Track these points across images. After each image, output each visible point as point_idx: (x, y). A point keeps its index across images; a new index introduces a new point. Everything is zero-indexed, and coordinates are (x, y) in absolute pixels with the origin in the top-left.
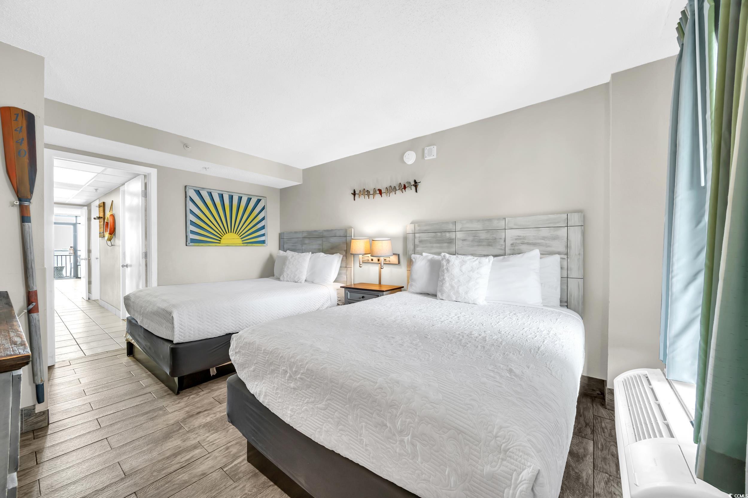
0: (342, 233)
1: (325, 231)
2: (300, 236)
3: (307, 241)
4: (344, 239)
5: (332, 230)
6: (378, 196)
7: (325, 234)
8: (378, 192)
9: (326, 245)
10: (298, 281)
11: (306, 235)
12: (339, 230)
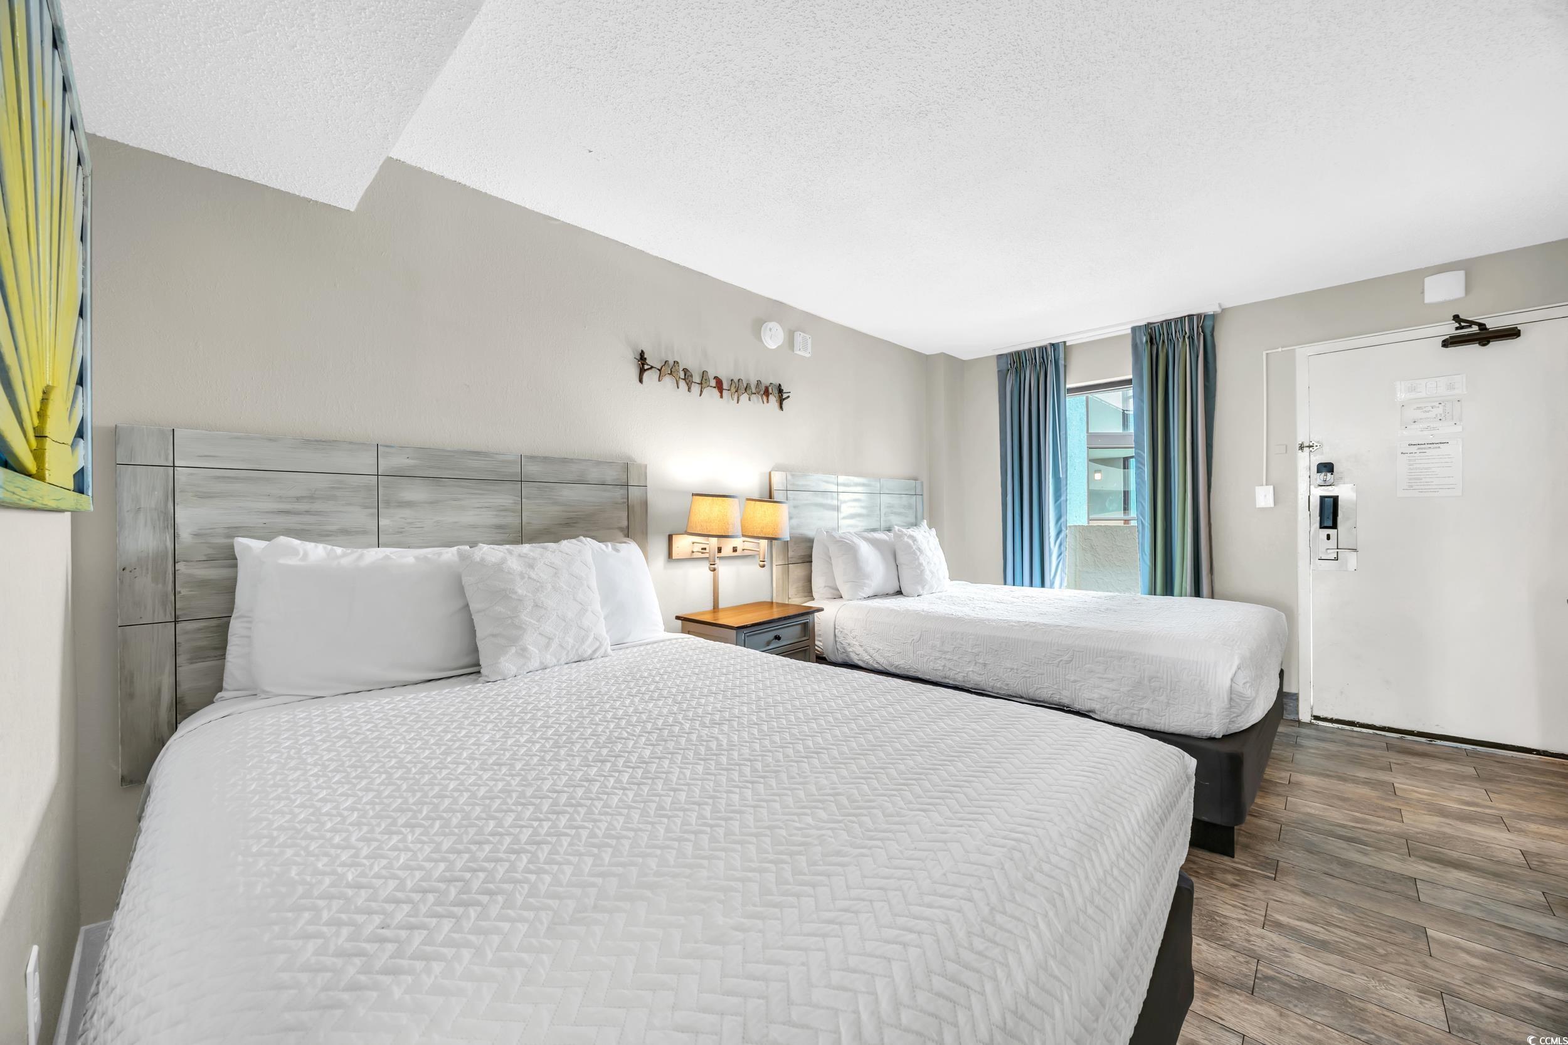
0: (611, 475)
1: (532, 458)
2: (365, 462)
3: (416, 492)
4: (619, 493)
5: (564, 461)
6: (711, 393)
7: (531, 469)
8: (713, 383)
9: (537, 511)
10: (595, 651)
11: (411, 462)
12: (598, 463)
